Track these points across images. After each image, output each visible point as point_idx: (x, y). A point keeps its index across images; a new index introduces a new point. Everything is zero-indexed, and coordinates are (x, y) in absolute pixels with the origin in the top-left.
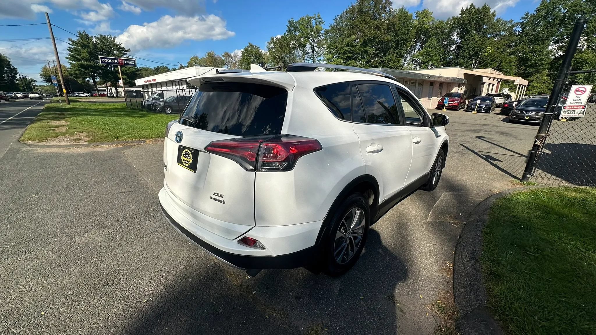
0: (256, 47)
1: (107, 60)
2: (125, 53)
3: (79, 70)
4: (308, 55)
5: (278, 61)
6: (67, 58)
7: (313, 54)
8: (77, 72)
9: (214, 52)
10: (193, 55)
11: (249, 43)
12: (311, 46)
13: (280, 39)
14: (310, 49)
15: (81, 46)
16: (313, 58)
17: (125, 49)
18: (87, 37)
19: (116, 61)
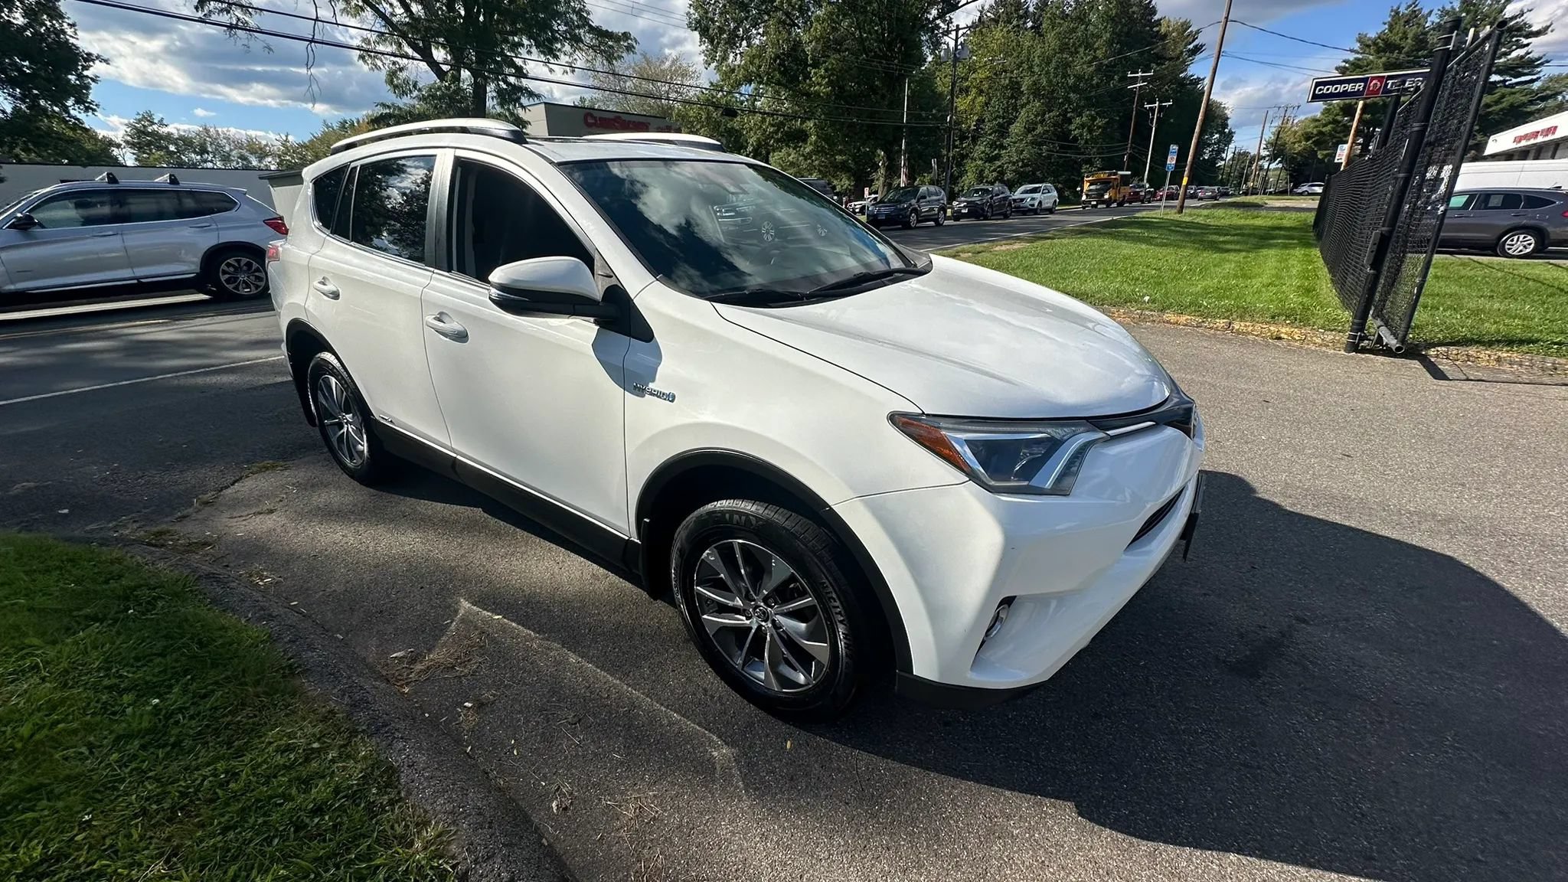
2: (1525, 41)
17: (1534, 29)
18: (1414, 17)
19: (1359, 86)
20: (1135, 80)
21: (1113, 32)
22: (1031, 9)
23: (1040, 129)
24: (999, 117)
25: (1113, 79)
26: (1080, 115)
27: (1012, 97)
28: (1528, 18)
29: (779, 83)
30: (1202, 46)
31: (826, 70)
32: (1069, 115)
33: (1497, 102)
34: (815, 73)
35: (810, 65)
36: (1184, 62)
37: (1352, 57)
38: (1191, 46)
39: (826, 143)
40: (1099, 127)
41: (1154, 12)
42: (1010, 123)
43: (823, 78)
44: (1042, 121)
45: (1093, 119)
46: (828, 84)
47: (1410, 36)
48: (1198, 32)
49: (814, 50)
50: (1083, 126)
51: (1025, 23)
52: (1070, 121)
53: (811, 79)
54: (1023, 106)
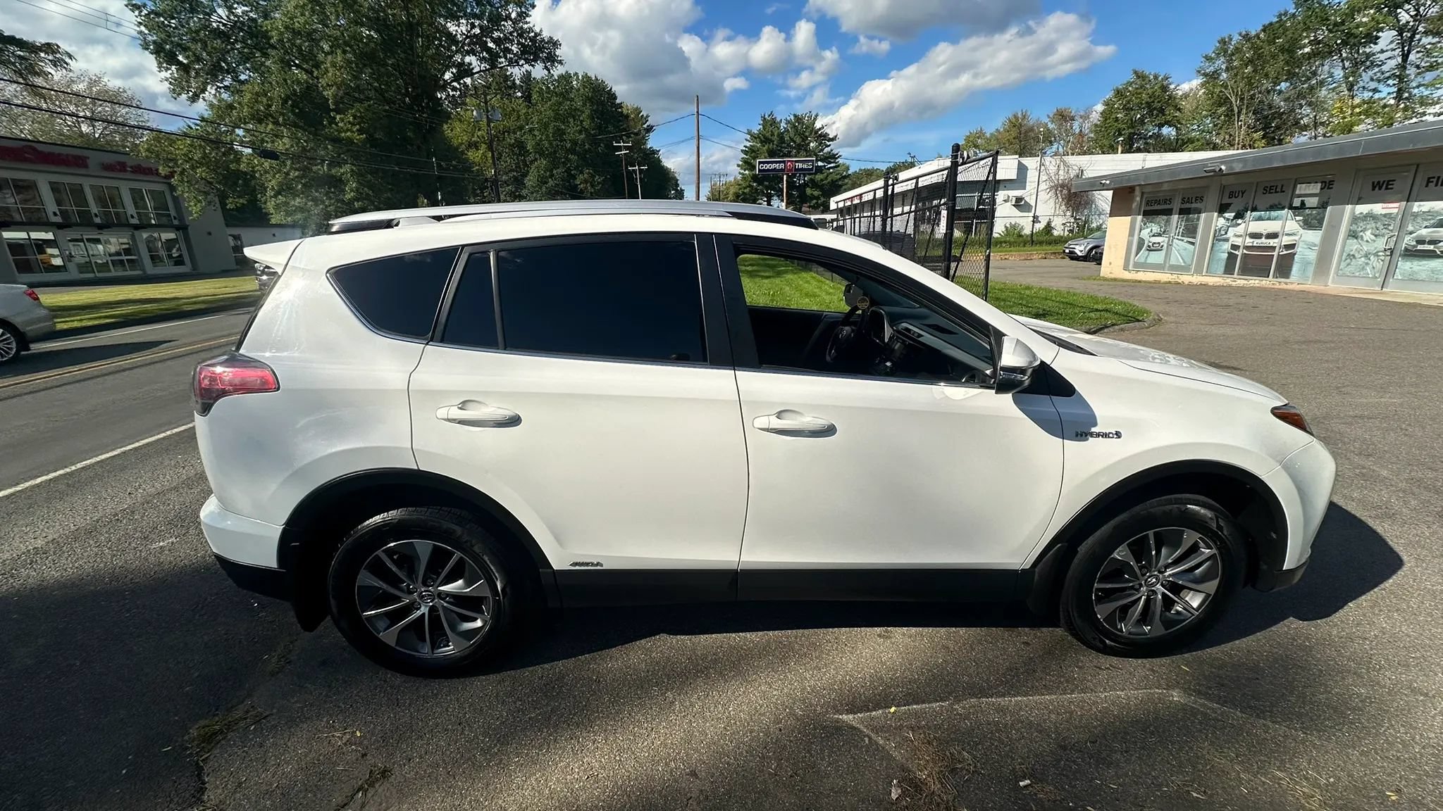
0: (1156, 77)
1: (768, 166)
2: (828, 143)
3: (750, 186)
4: (1376, 70)
5: (1232, 110)
6: (738, 166)
7: (1403, 67)
8: (747, 190)
9: (1028, 114)
10: (974, 129)
11: (1136, 72)
12: (1401, 34)
13: (1257, 36)
14: (1393, 46)
15: (761, 142)
16: (1401, 78)
17: (831, 137)
18: (774, 123)
19: (782, 166)
20: (619, 149)
21: (591, 110)
22: (518, 82)
23: (551, 182)
24: (513, 171)
25: (600, 146)
26: (582, 172)
27: (520, 154)
28: (826, 130)
29: (295, 125)
30: (652, 127)
31: (355, 117)
32: (572, 172)
33: (826, 178)
34: (342, 120)
35: (333, 110)
36: (644, 137)
37: (748, 144)
38: (645, 126)
39: (370, 188)
40: (599, 183)
41: (615, 98)
42: (525, 175)
43: (353, 124)
44: (551, 176)
45: (593, 176)
46: (360, 131)
47: (776, 134)
48: (648, 116)
49: (335, 96)
50: (586, 181)
51: (515, 93)
52: (574, 177)
53: (336, 124)
54: (532, 162)
